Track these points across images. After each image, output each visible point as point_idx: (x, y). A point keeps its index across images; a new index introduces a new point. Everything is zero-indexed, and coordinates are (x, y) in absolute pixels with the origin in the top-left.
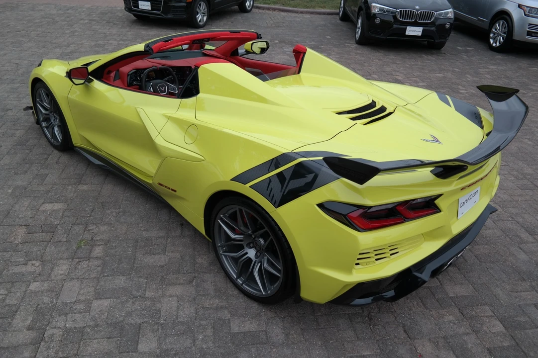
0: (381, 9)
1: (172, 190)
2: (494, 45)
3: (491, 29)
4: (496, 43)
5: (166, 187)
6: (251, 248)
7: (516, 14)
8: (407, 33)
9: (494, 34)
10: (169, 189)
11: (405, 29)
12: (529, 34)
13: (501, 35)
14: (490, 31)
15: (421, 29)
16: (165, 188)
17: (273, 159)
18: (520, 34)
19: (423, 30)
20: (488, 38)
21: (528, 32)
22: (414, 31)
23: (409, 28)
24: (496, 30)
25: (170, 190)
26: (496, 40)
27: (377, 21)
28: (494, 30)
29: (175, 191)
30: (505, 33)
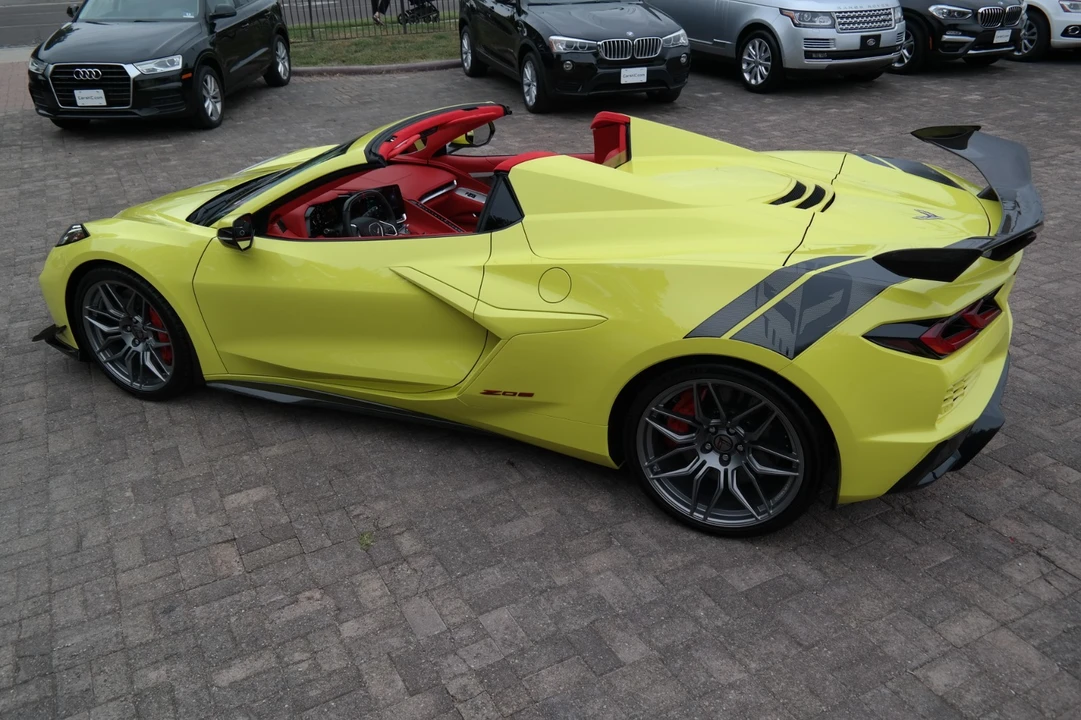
0: (569, 45)
1: (521, 395)
2: (753, 82)
3: (742, 55)
4: (756, 78)
5: (504, 394)
6: (708, 452)
7: (780, 26)
8: (623, 82)
9: (749, 64)
10: (515, 394)
11: (619, 75)
12: (808, 55)
13: (761, 64)
14: (739, 60)
15: (644, 71)
16: (504, 397)
17: (757, 286)
18: (793, 57)
19: (648, 71)
20: (740, 72)
21: (806, 52)
22: (634, 76)
23: (624, 72)
24: (750, 56)
25: (517, 398)
26: (753, 74)
27: (568, 66)
28: (746, 57)
29: (531, 395)
30: (767, 60)
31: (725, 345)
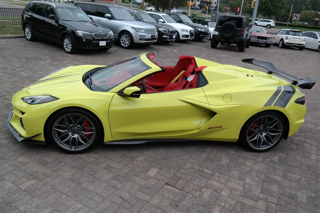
0: (84, 34)
1: (219, 127)
2: (124, 46)
3: (120, 38)
4: (125, 45)
5: (214, 128)
8: (100, 45)
9: (122, 41)
10: (217, 127)
11: (99, 43)
12: (140, 39)
13: (127, 41)
14: (120, 40)
15: (105, 42)
16: (214, 129)
17: (274, 94)
18: (136, 40)
20: (120, 43)
21: (140, 38)
22: (103, 43)
24: (123, 39)
25: (218, 128)
26: (124, 44)
27: (84, 40)
28: (121, 39)
29: (221, 127)
30: (129, 40)
31: (272, 107)
